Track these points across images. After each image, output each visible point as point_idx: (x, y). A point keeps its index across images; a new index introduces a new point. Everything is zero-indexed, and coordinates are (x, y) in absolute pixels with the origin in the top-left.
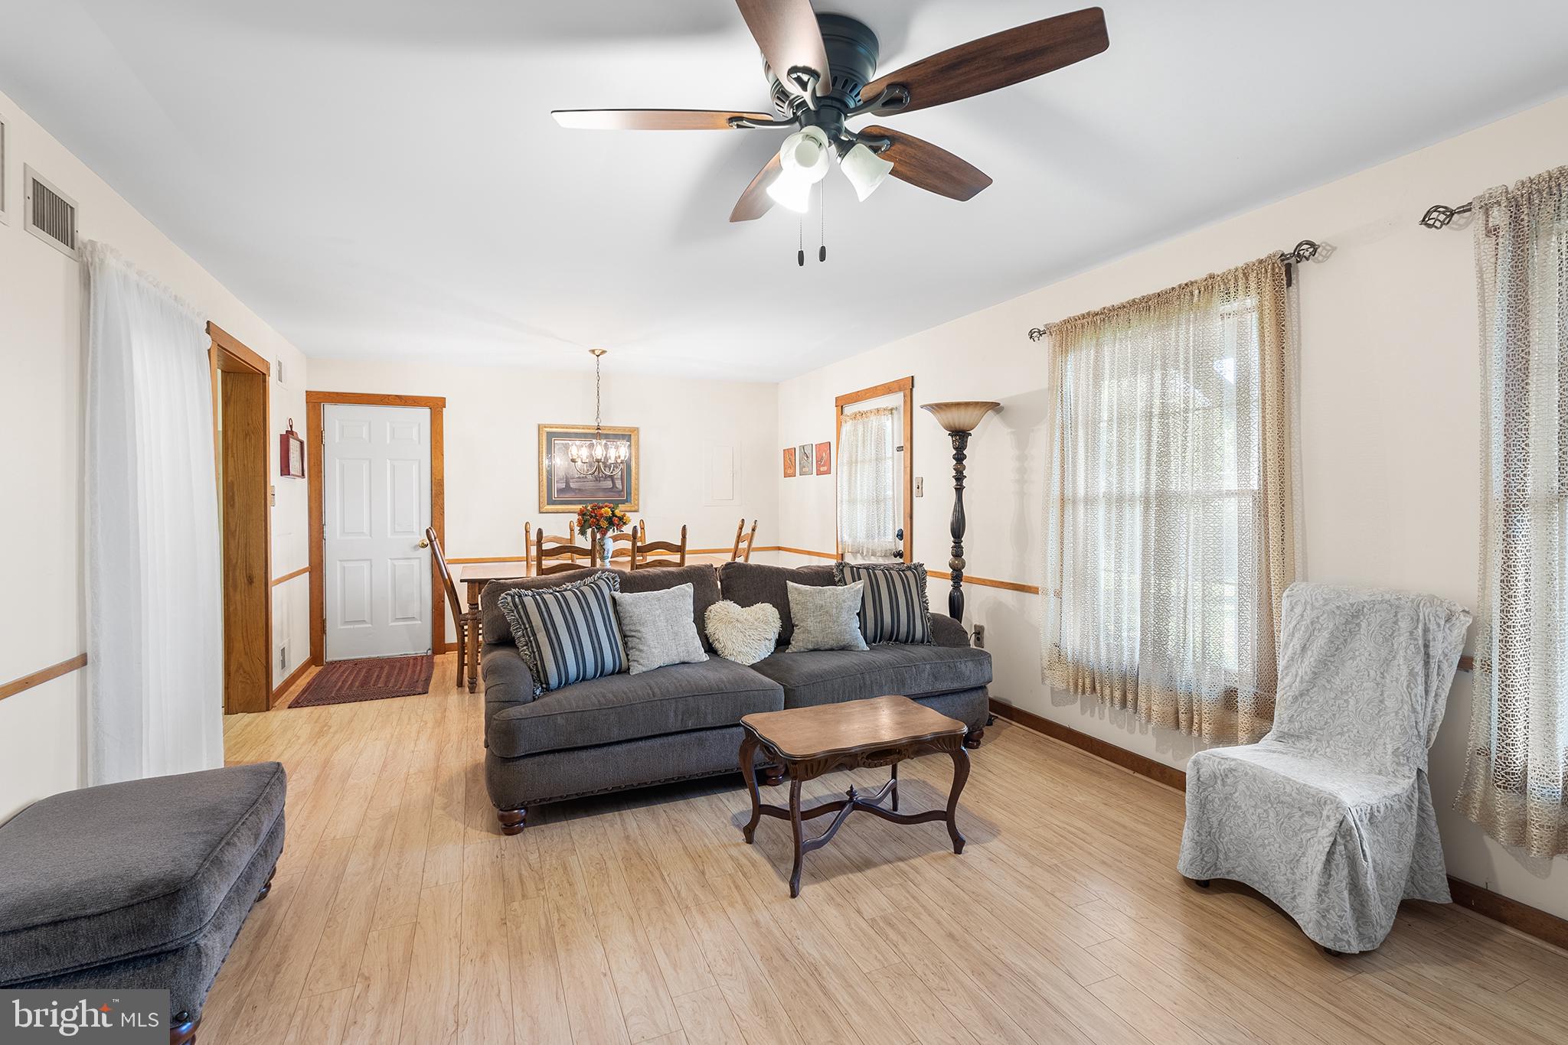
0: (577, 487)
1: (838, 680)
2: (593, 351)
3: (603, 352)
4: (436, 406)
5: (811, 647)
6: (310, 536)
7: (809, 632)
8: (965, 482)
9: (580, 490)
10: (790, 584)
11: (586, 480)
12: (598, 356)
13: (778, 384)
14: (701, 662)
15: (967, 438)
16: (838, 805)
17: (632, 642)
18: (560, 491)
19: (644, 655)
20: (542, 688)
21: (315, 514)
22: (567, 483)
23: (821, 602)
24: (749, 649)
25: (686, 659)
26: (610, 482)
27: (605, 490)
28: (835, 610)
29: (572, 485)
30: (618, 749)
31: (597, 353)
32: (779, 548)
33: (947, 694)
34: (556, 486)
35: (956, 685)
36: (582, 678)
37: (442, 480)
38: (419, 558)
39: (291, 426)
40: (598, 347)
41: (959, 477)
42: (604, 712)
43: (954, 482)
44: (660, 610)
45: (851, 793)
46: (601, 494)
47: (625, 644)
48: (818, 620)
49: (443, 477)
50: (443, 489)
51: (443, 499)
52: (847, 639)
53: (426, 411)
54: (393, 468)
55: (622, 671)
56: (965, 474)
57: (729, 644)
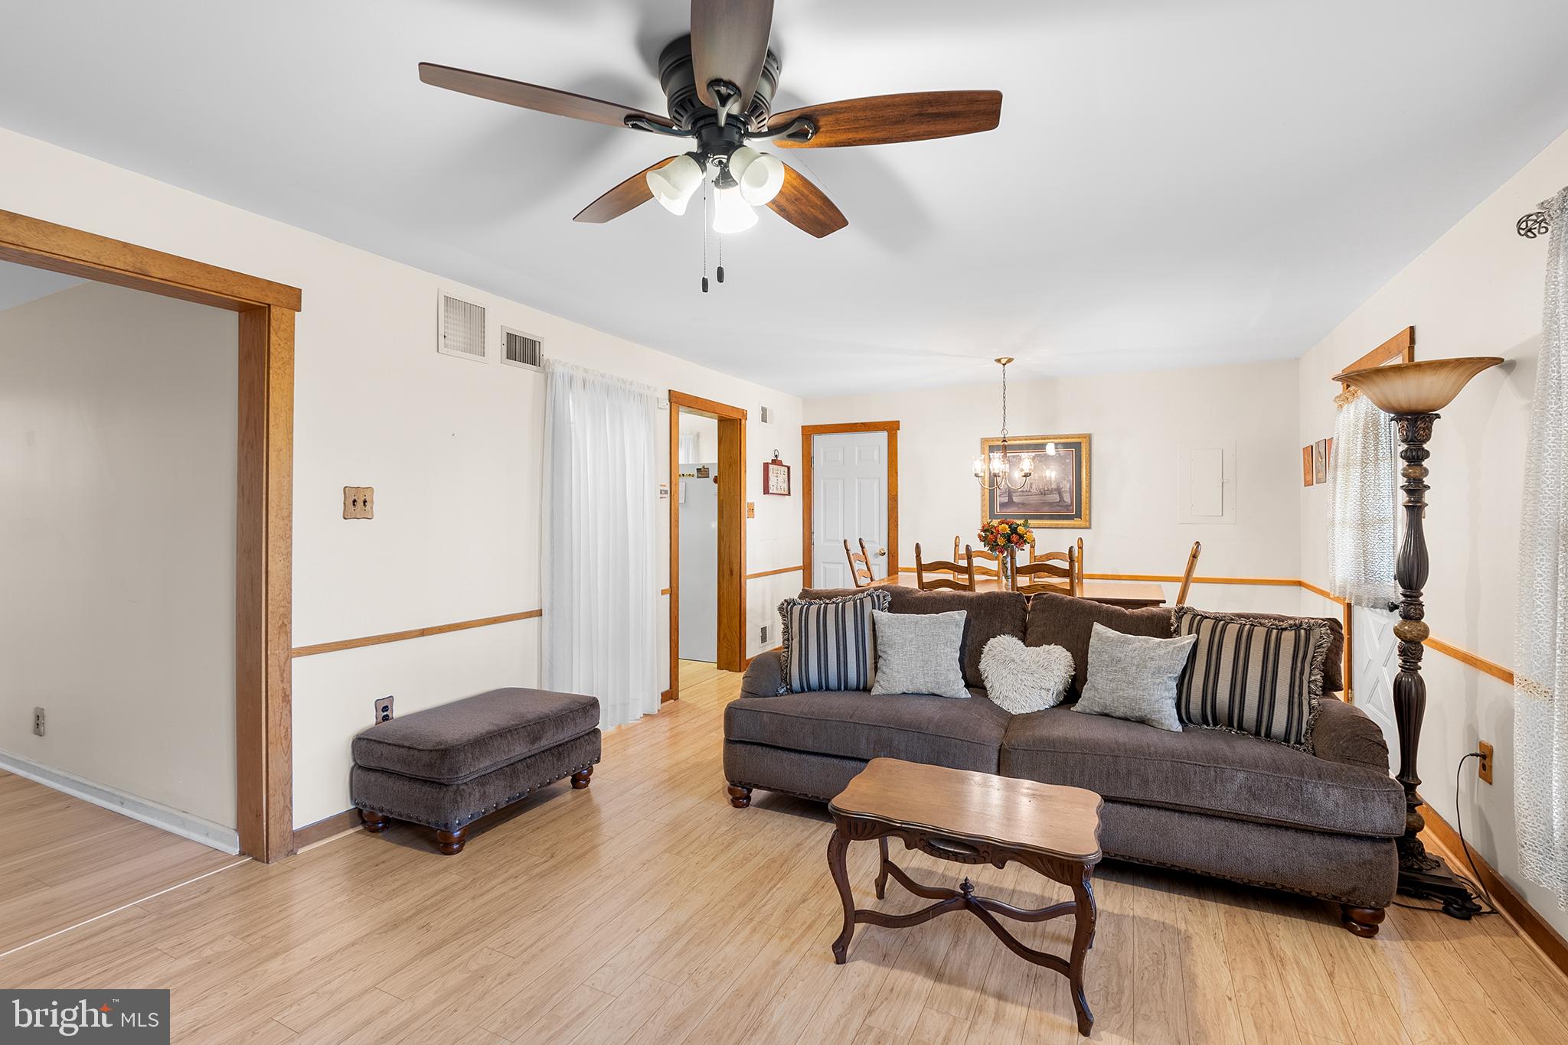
0: (1020, 502)
1: (1076, 756)
2: (999, 361)
3: (1010, 360)
4: (891, 428)
5: (1097, 709)
6: (804, 541)
7: (1097, 690)
8: (1428, 497)
9: (1023, 504)
10: (1098, 628)
11: (1029, 493)
12: (1004, 365)
13: (1298, 359)
14: (956, 698)
15: (1431, 422)
16: (947, 894)
17: (881, 662)
18: (1002, 505)
19: (885, 677)
20: (787, 688)
21: (807, 526)
22: (1010, 497)
23: (1119, 655)
24: (1018, 697)
25: (936, 691)
26: (1057, 496)
27: (1051, 504)
28: (1135, 668)
29: (1015, 499)
30: (813, 759)
31: (1003, 361)
32: (1300, 584)
33: (1287, 828)
34: (998, 500)
35: (1298, 817)
36: (824, 687)
37: (896, 495)
38: (879, 565)
39: (776, 456)
40: (1004, 356)
41: (1415, 489)
42: (801, 720)
43: (1402, 497)
44: (913, 635)
45: (966, 886)
46: (1046, 509)
47: (876, 663)
48: (1111, 677)
49: (897, 492)
50: (897, 504)
51: (897, 513)
52: (1145, 709)
53: (885, 434)
54: (860, 484)
55: (867, 689)
56: (1426, 481)
57: (997, 685)
